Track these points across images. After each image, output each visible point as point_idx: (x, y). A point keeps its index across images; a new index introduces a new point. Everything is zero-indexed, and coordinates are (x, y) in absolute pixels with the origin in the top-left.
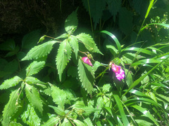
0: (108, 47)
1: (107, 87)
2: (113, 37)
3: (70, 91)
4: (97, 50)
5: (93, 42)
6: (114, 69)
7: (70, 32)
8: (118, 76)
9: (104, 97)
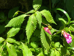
5: (51, 16)
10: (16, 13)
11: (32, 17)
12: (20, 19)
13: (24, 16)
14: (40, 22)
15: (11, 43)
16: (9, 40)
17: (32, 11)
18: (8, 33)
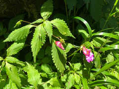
0: (80, 31)
1: (77, 66)
2: (85, 22)
3: (47, 66)
4: (70, 34)
5: (67, 27)
6: (85, 52)
7: (45, 18)
8: (88, 58)
9: (75, 74)
10: (19, 23)
11: (39, 28)
12: (24, 30)
13: (30, 26)
14: (50, 35)
15: (11, 64)
16: (9, 58)
17: (39, 21)
18: (7, 50)
